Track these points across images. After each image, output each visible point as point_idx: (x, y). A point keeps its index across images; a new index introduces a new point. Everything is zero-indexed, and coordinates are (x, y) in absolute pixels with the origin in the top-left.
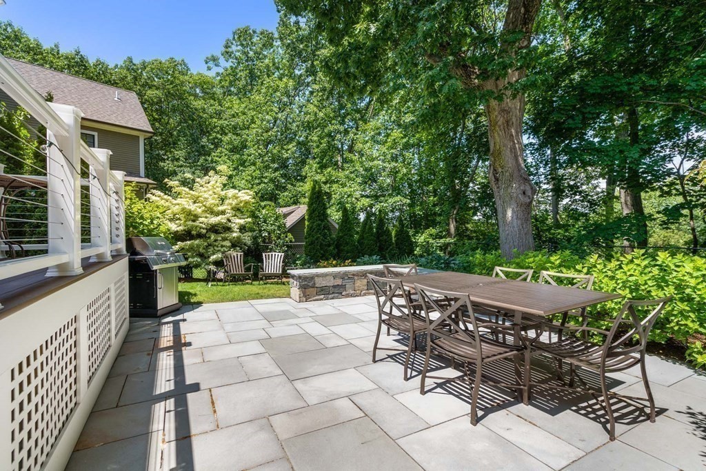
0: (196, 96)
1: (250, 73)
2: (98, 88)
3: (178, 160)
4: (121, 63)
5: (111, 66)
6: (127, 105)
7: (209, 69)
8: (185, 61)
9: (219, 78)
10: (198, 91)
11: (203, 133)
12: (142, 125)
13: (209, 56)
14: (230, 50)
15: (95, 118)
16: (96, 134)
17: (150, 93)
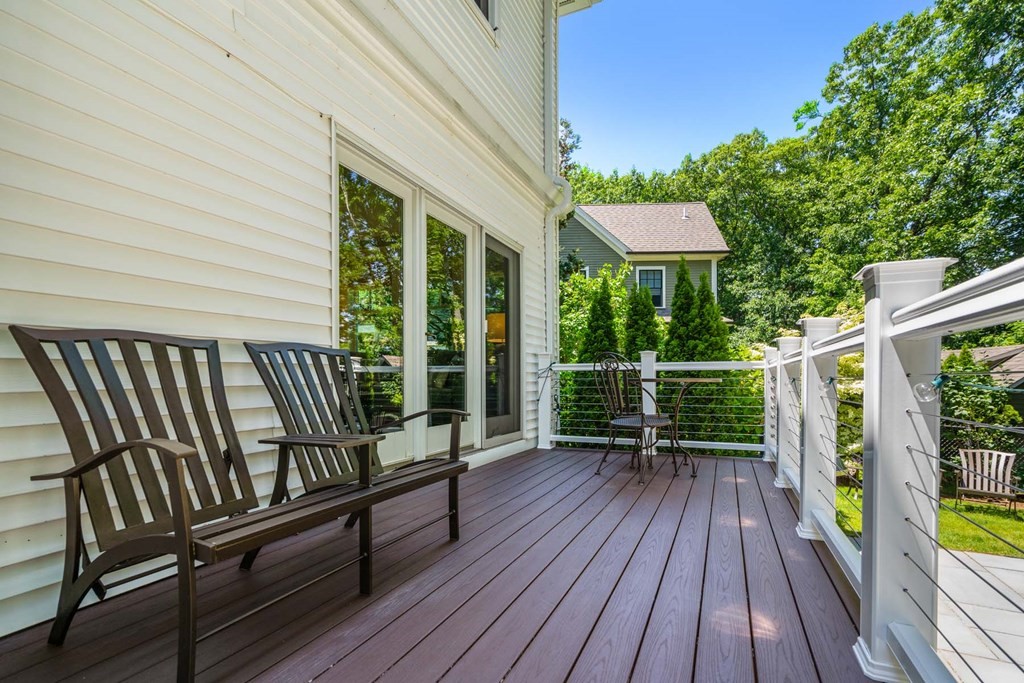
0: (775, 176)
1: (877, 107)
2: (664, 211)
3: (751, 277)
4: (678, 166)
5: (668, 173)
6: (696, 222)
7: (800, 127)
8: (760, 130)
9: (815, 135)
10: (778, 167)
11: (787, 230)
12: (714, 244)
13: (802, 108)
14: (837, 81)
15: (663, 250)
16: (663, 268)
17: (713, 195)
